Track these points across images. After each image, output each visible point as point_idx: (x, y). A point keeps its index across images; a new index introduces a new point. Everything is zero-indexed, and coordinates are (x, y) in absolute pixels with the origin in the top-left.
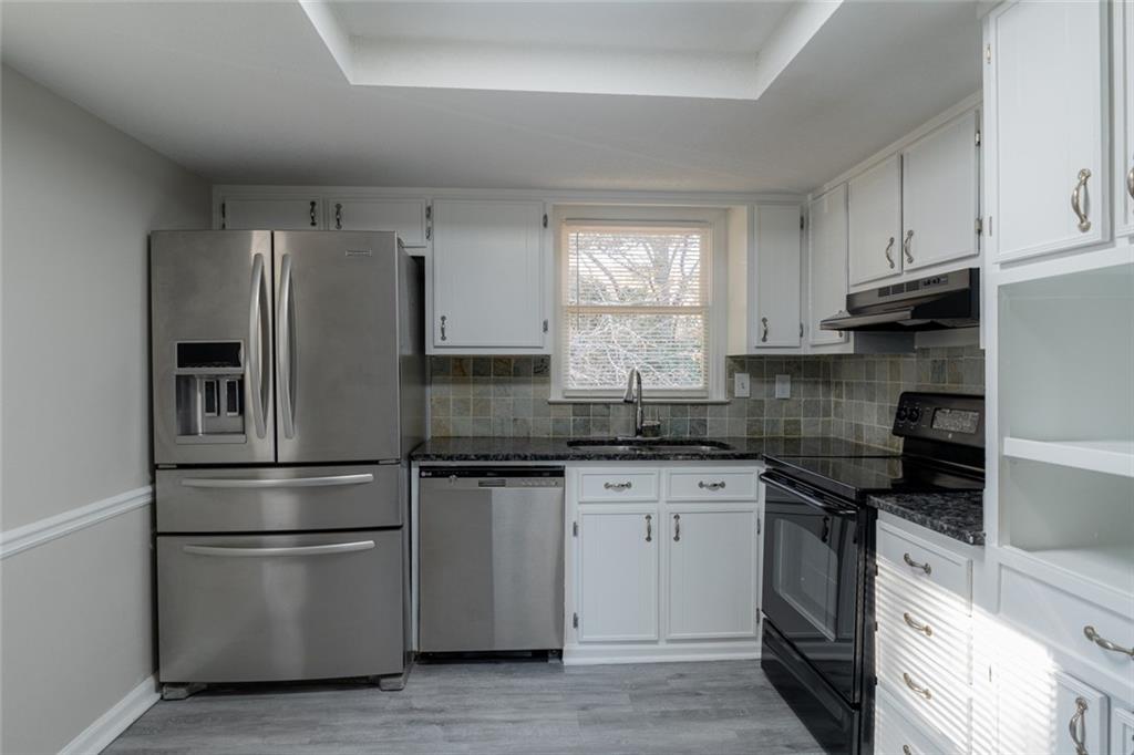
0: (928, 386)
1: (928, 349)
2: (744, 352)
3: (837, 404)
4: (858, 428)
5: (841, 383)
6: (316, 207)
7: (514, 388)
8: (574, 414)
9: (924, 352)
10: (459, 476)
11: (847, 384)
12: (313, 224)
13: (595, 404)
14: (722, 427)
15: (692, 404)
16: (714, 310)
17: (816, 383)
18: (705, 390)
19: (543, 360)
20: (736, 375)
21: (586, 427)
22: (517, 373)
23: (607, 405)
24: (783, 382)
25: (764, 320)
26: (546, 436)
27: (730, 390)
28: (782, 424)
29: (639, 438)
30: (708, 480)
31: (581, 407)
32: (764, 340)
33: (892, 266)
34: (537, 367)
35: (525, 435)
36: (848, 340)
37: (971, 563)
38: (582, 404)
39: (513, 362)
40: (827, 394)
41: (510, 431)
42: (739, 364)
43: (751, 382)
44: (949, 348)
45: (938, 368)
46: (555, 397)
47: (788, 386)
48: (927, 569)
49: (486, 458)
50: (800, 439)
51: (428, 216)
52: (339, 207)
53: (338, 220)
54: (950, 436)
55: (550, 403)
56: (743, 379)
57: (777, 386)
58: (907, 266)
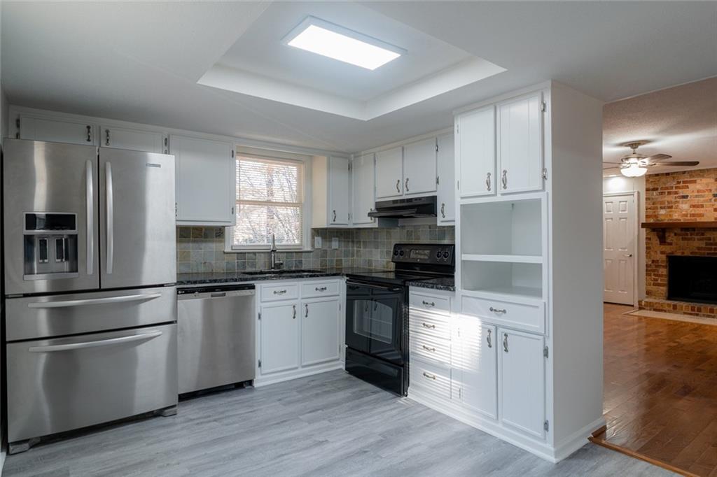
0: (405, 241)
1: (405, 226)
2: (326, 227)
3: (358, 251)
4: (370, 262)
5: (360, 242)
6: (91, 130)
7: (203, 245)
8: (238, 259)
9: (403, 227)
10: (200, 292)
11: (363, 242)
12: (89, 140)
13: (248, 253)
14: (309, 263)
15: (296, 252)
17: (349, 241)
18: (301, 245)
19: (220, 229)
20: (316, 238)
21: (244, 265)
22: (206, 236)
23: (255, 253)
24: (335, 241)
25: (334, 211)
26: (222, 271)
27: (313, 246)
28: (335, 261)
29: (273, 270)
30: (319, 287)
31: (241, 255)
32: (334, 220)
33: (399, 191)
34: (218, 233)
35: (210, 271)
36: (375, 222)
37: (450, 298)
38: (241, 253)
39: (203, 230)
40: (353, 247)
41: (202, 269)
42: (318, 232)
43: (322, 241)
44: (415, 226)
45: (409, 234)
46: (228, 249)
47: (337, 243)
48: (433, 304)
49: (215, 281)
50: (342, 268)
51: (166, 144)
52: (107, 132)
53: (108, 140)
54: (419, 260)
55: (224, 253)
56: (318, 240)
57: (333, 243)
58: (406, 192)
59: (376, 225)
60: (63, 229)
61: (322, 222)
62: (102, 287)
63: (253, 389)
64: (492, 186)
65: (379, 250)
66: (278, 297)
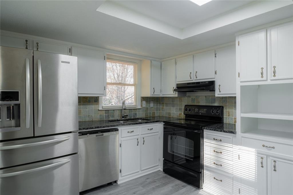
0: (190, 103)
1: (190, 96)
2: (150, 96)
3: (162, 108)
4: (169, 114)
5: (164, 103)
6: (28, 42)
7: (88, 106)
8: (105, 114)
9: (189, 96)
10: (90, 134)
11: (166, 103)
12: (27, 48)
13: (111, 110)
15: (134, 109)
16: (137, 85)
17: (158, 103)
18: (136, 105)
19: (97, 98)
20: (143, 102)
21: (108, 116)
22: (89, 102)
23: (114, 110)
24: (152, 103)
25: (154, 88)
26: (98, 120)
27: (142, 106)
28: (152, 113)
29: (123, 119)
30: (150, 128)
31: (107, 111)
32: (154, 93)
33: (191, 78)
34: (95, 100)
35: (92, 120)
36: (176, 94)
37: (233, 138)
38: (107, 110)
39: (88, 98)
40: (160, 106)
41: (87, 119)
42: (144, 99)
43: (146, 103)
44: (196, 96)
45: (193, 100)
46: (100, 109)
47: (153, 104)
48: (221, 140)
49: (98, 127)
50: (155, 117)
51: (70, 52)
52: (37, 44)
53: (38, 48)
54: (200, 114)
55: (99, 110)
56: (144, 102)
57: (151, 104)
58: (195, 79)
59: (176, 95)
60: (11, 101)
61: (148, 94)
62: (35, 136)
63: (118, 186)
64: (264, 75)
65: (175, 108)
66: (130, 134)
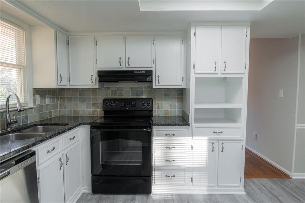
1: (110, 87)
2: (55, 87)
3: (61, 105)
4: (75, 111)
5: (65, 98)
11: (68, 98)
14: (33, 118)
16: (26, 68)
17: (55, 98)
20: (36, 96)
25: (60, 75)
27: (34, 103)
28: (48, 113)
29: (9, 129)
32: (61, 82)
33: (120, 65)
36: (96, 84)
42: (40, 92)
43: (40, 99)
44: (118, 87)
45: (114, 92)
47: (49, 99)
48: (174, 135)
50: (52, 118)
54: (128, 108)
56: (38, 97)
57: (47, 99)
58: (127, 66)
59: (97, 86)
65: (85, 103)
